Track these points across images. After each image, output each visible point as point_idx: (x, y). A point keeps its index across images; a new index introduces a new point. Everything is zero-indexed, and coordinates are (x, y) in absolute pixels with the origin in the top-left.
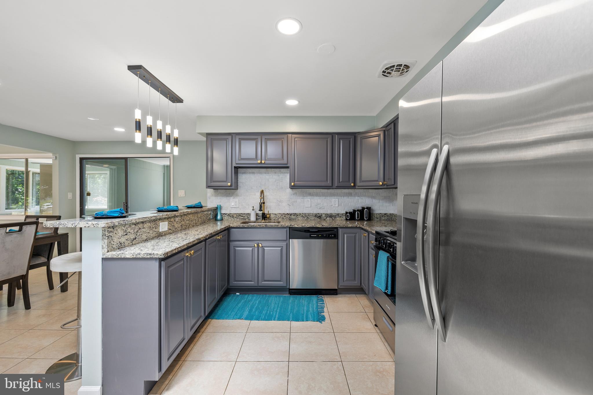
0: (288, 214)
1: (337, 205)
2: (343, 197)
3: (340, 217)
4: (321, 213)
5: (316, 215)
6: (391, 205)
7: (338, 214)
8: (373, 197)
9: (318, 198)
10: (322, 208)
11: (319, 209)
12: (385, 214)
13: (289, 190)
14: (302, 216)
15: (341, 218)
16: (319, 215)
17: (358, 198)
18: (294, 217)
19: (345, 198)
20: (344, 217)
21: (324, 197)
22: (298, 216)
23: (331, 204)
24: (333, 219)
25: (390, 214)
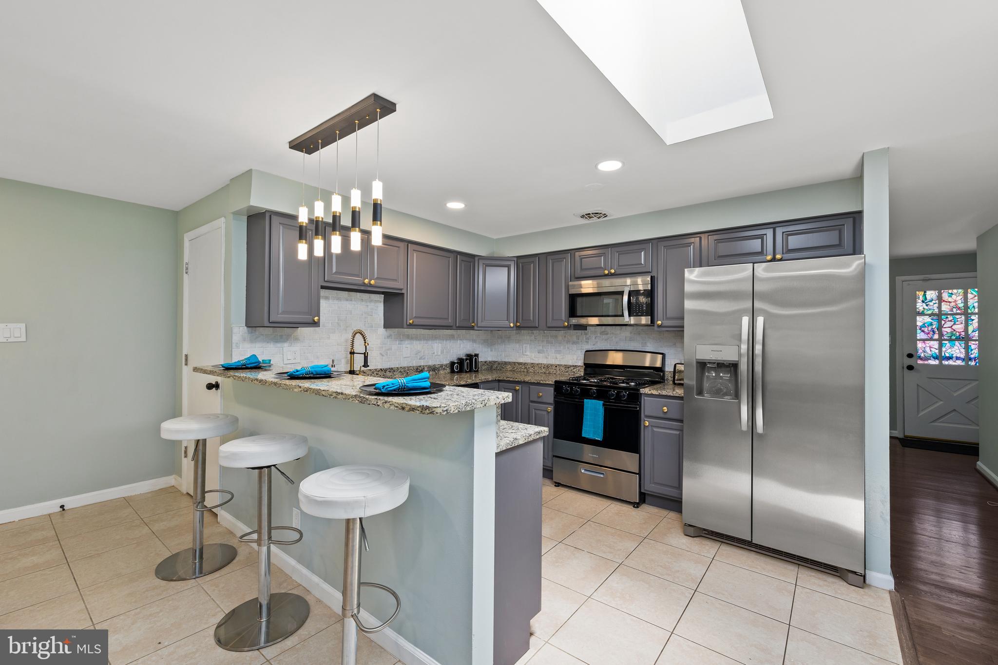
0: (381, 369)
1: (439, 354)
2: (446, 341)
3: (444, 369)
4: (423, 366)
5: (417, 369)
6: (489, 350)
7: (442, 366)
8: (474, 341)
9: (418, 342)
10: (423, 357)
11: (420, 359)
12: (485, 362)
13: (382, 331)
14: (401, 372)
15: (445, 371)
16: (420, 369)
17: (461, 342)
18: (390, 374)
19: (448, 342)
20: (448, 370)
21: (425, 342)
22: (394, 371)
23: (433, 352)
24: (436, 373)
25: (490, 362)
